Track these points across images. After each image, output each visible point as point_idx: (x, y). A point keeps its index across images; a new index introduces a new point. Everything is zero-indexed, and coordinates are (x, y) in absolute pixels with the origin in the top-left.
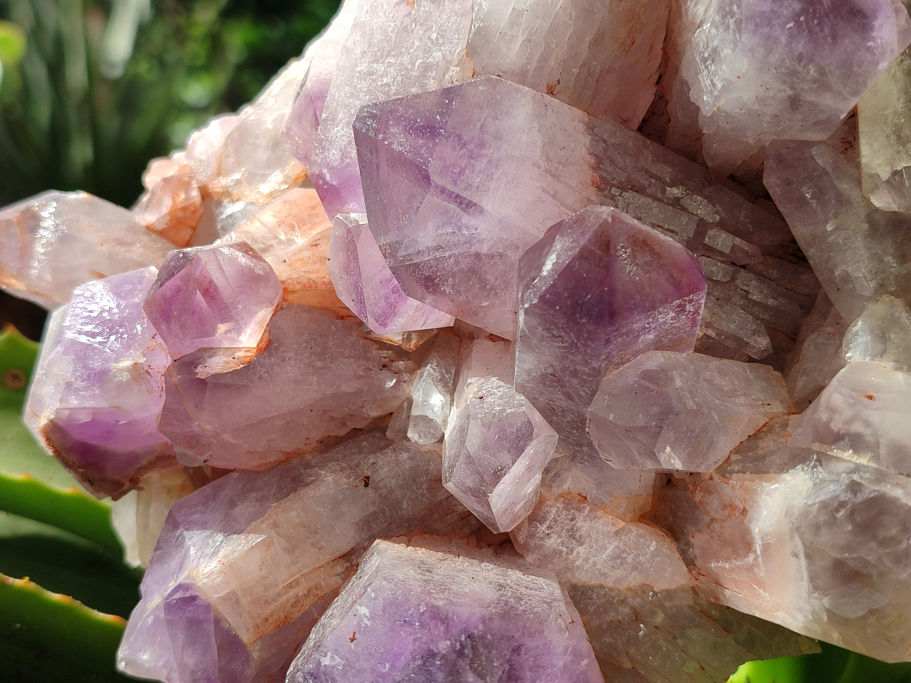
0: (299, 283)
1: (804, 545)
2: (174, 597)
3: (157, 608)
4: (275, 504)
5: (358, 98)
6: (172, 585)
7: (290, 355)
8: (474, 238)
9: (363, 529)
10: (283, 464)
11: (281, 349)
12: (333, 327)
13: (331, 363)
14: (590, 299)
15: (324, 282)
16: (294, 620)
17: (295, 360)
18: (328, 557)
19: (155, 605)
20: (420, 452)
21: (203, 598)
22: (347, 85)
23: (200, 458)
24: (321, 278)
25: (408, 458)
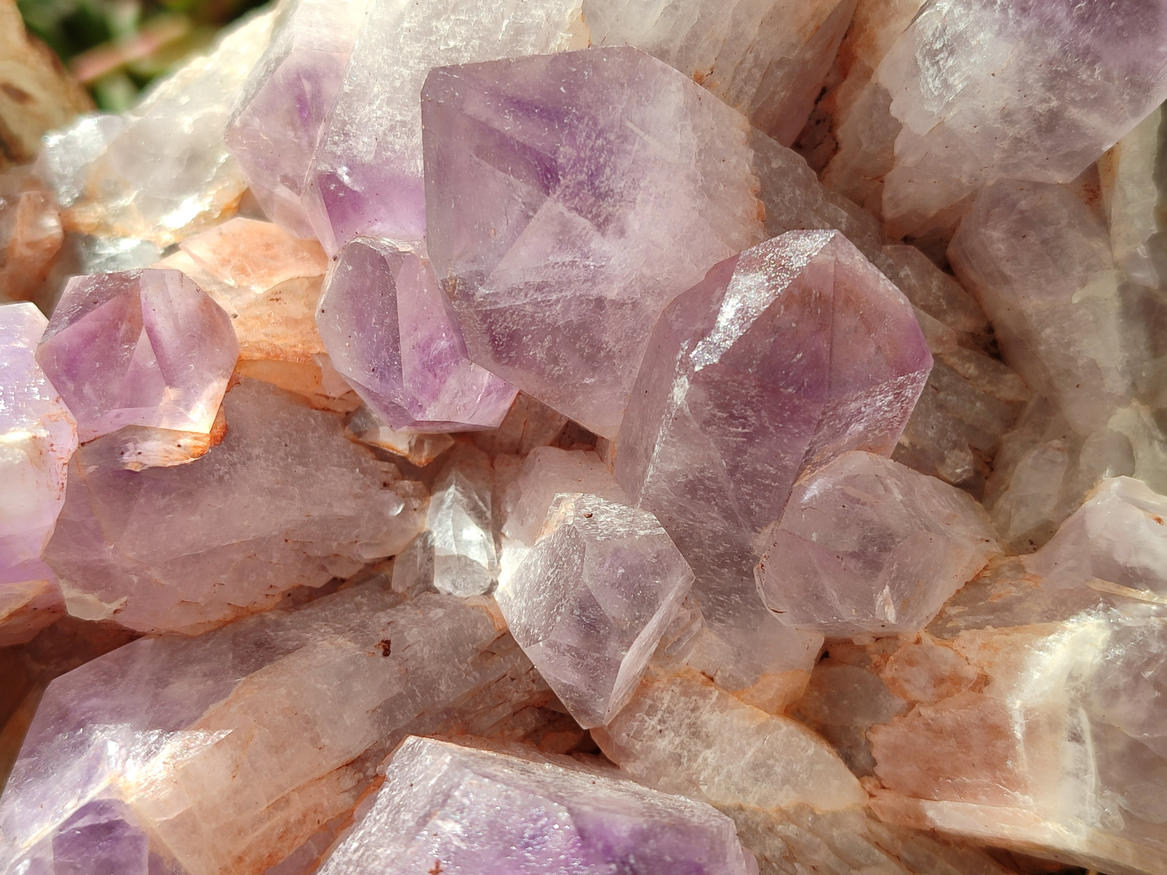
0: (259, 350)
1: (1092, 720)
2: (75, 825)
3: (40, 845)
4: (243, 679)
5: (406, 65)
6: (71, 806)
7: (257, 451)
8: (602, 273)
9: (384, 721)
10: (229, 626)
11: (245, 442)
12: (312, 421)
13: (317, 470)
14: (800, 360)
15: (296, 352)
16: (283, 860)
17: (266, 460)
18: (335, 762)
19: (36, 841)
20: (464, 606)
21: (133, 825)
22: (388, 47)
23: (107, 606)
24: (291, 347)
25: (445, 616)
